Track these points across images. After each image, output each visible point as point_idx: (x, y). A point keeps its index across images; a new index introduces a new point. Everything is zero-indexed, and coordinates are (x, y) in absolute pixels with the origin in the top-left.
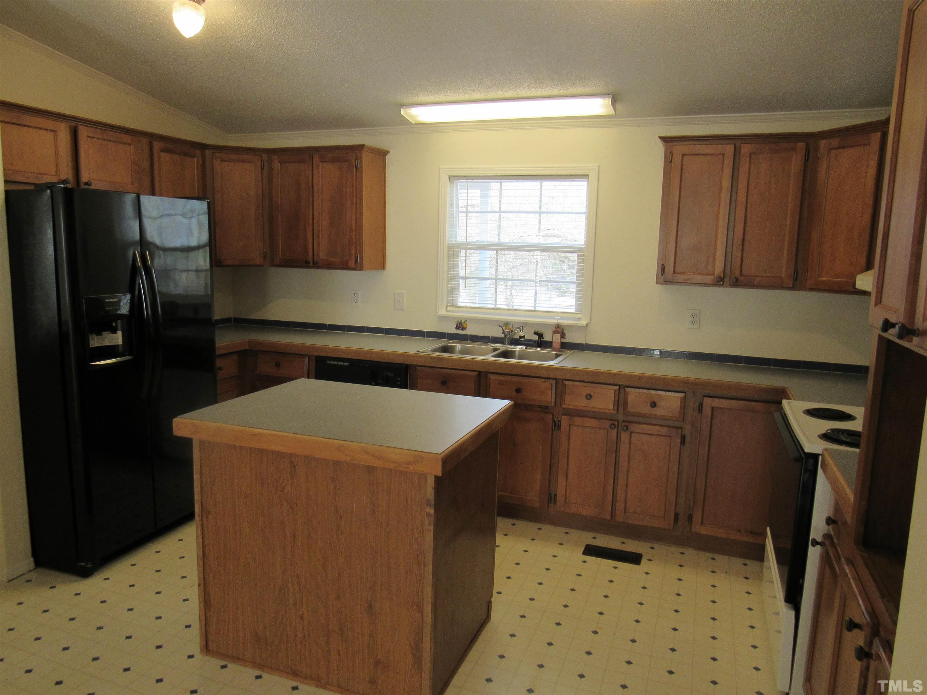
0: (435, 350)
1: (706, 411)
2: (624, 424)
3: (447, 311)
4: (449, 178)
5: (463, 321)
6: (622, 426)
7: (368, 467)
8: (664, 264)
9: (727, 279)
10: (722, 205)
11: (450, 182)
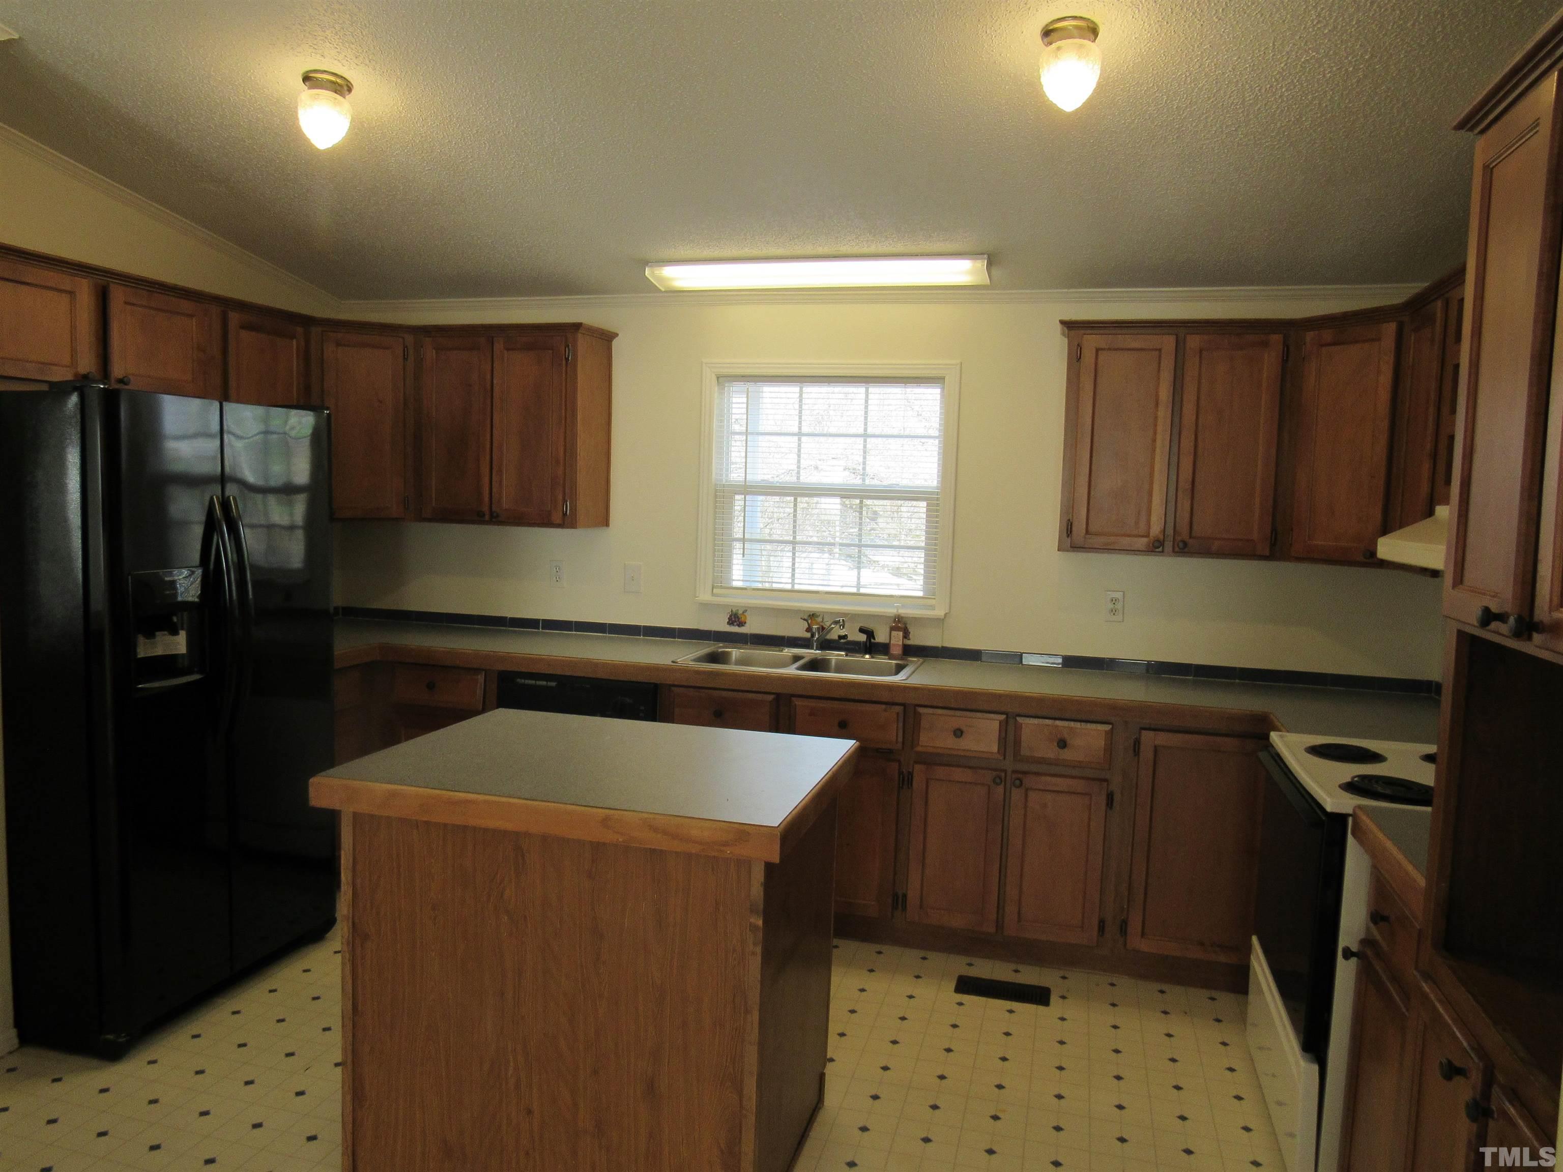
0: (700, 659)
1: (1147, 753)
2: (1014, 776)
3: (713, 594)
4: (718, 378)
5: (740, 612)
6: (1013, 780)
7: (653, 851)
8: (1071, 519)
9: (1168, 545)
10: (1160, 429)
11: (718, 385)
